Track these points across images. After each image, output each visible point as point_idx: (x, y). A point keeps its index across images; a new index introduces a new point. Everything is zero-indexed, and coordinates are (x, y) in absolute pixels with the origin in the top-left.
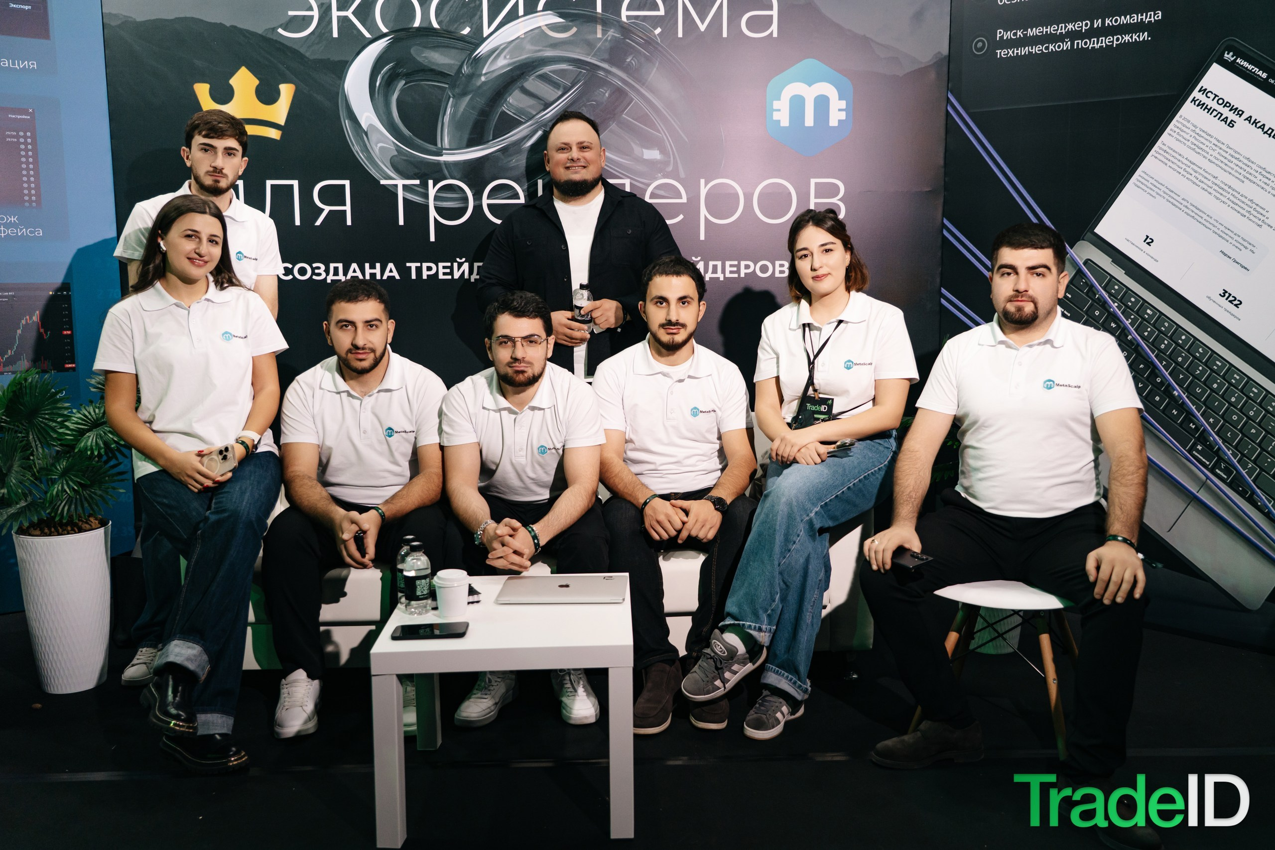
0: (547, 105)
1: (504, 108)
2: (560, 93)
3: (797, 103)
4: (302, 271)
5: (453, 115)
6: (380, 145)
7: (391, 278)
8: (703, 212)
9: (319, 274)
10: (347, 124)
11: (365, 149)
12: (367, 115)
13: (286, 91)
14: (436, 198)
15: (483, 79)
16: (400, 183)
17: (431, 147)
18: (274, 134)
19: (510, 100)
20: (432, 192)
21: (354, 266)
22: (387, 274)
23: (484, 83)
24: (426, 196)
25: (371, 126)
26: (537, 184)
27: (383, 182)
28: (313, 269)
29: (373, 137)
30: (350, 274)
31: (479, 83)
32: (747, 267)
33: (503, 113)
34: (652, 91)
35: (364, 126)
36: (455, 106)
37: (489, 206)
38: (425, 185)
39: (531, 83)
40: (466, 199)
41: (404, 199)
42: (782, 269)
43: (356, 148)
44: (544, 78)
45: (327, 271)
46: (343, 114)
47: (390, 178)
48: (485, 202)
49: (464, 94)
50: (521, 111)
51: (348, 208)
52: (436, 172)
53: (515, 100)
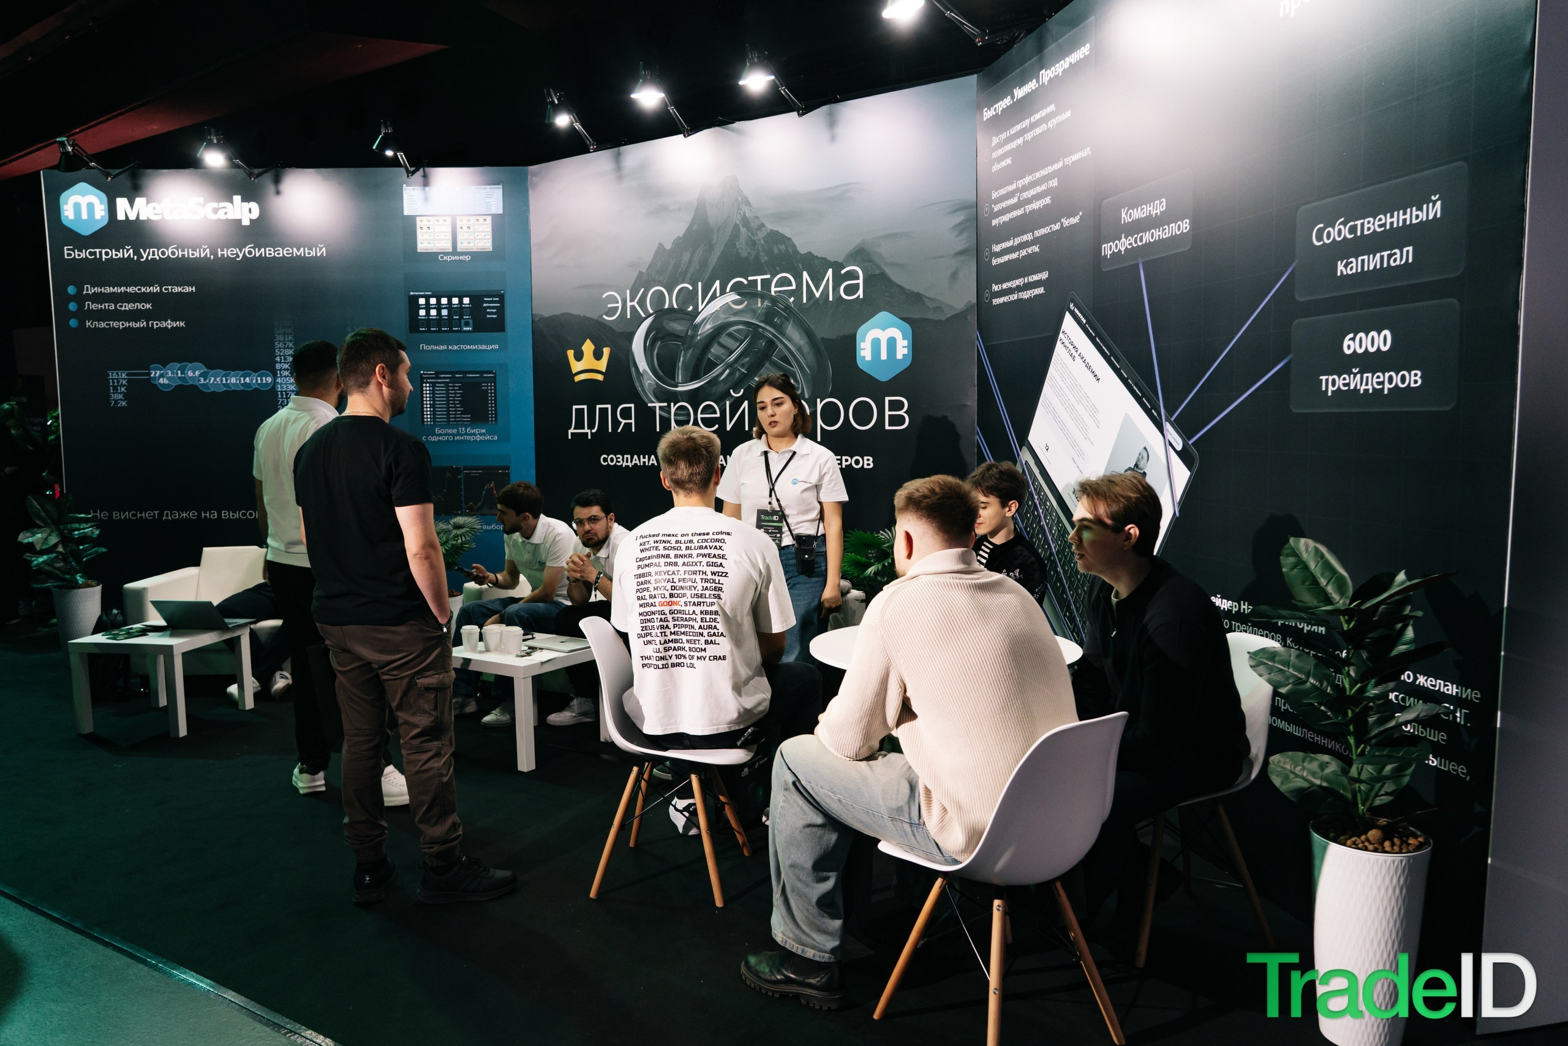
0: (732, 353)
1: (709, 356)
2: (738, 344)
3: (876, 343)
4: (612, 460)
5: (683, 361)
6: (648, 382)
7: (653, 464)
8: (819, 422)
9: (619, 462)
10: (633, 369)
11: (642, 385)
12: (642, 365)
13: (606, 351)
14: (675, 414)
15: (699, 338)
16: (658, 405)
17: (672, 382)
18: (600, 377)
19: (712, 350)
20: (673, 410)
21: (636, 457)
22: (651, 462)
23: (699, 340)
24: (670, 413)
25: (644, 370)
26: (725, 404)
27: (650, 405)
28: (617, 458)
29: (645, 377)
30: (634, 462)
31: (696, 341)
32: (847, 460)
33: (709, 359)
34: (789, 340)
35: (641, 371)
36: (685, 356)
37: (702, 418)
38: (669, 406)
39: (724, 339)
40: (689, 415)
41: (660, 415)
42: (868, 462)
43: (637, 384)
44: (730, 335)
45: (623, 460)
46: (631, 365)
47: (653, 402)
48: (700, 416)
49: (689, 348)
50: (717, 357)
51: (633, 421)
52: (673, 397)
53: (715, 350)
